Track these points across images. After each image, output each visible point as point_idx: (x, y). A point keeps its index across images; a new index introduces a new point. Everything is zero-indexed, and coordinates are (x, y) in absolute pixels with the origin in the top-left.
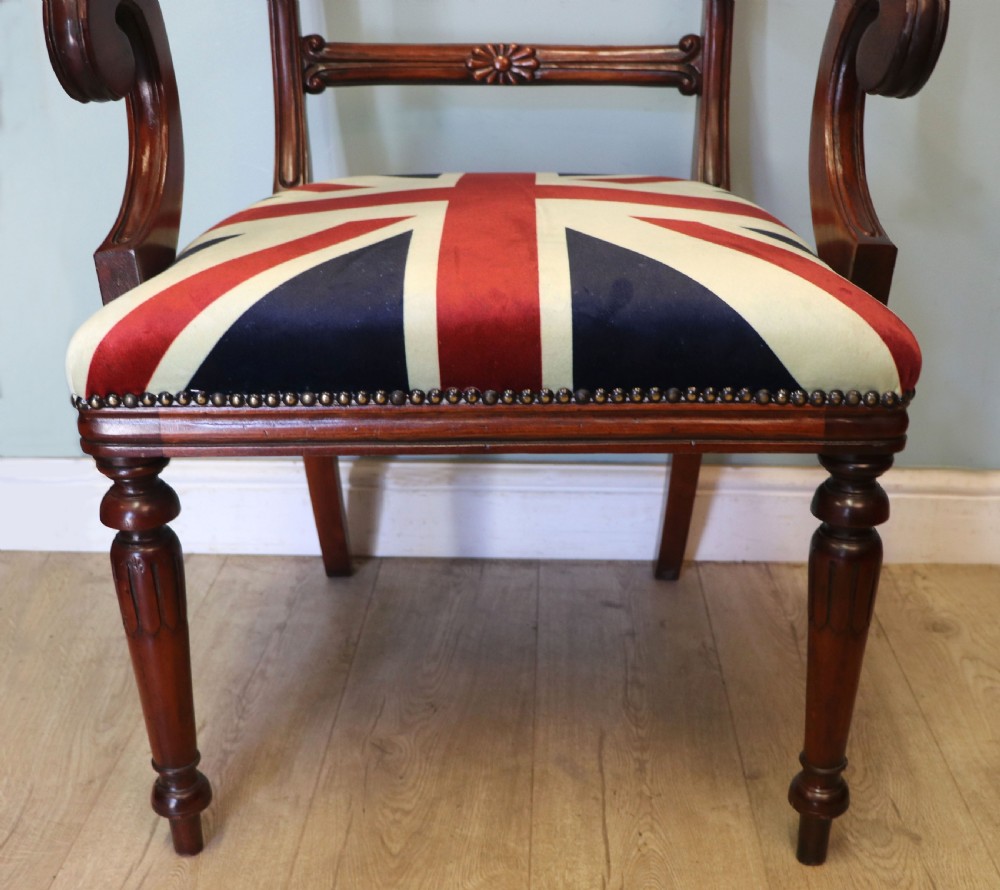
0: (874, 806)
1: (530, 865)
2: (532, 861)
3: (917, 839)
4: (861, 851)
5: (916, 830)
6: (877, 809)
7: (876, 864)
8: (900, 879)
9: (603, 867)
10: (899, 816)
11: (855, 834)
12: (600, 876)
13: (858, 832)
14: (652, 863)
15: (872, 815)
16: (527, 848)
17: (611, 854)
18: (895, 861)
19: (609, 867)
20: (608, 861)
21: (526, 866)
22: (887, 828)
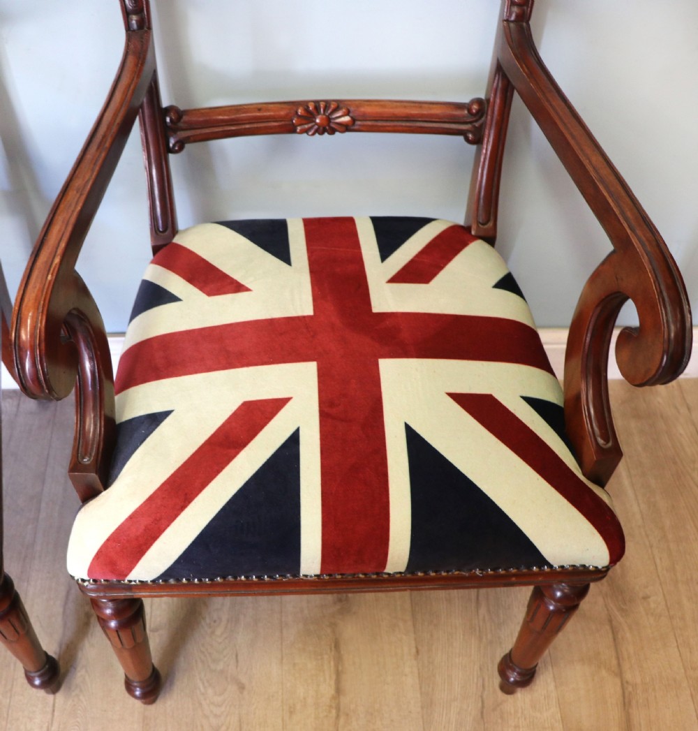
0: (225, 657)
1: (8, 715)
2: (10, 711)
3: (242, 687)
4: (205, 699)
5: (244, 680)
6: (226, 659)
7: (211, 712)
8: (222, 725)
9: (49, 716)
10: (237, 667)
11: (206, 684)
12: (47, 724)
13: (208, 681)
14: (79, 712)
15: (220, 666)
16: (8, 701)
17: (56, 705)
18: (223, 709)
19: (53, 715)
20: (54, 711)
21: (5, 715)
22: (226, 678)
